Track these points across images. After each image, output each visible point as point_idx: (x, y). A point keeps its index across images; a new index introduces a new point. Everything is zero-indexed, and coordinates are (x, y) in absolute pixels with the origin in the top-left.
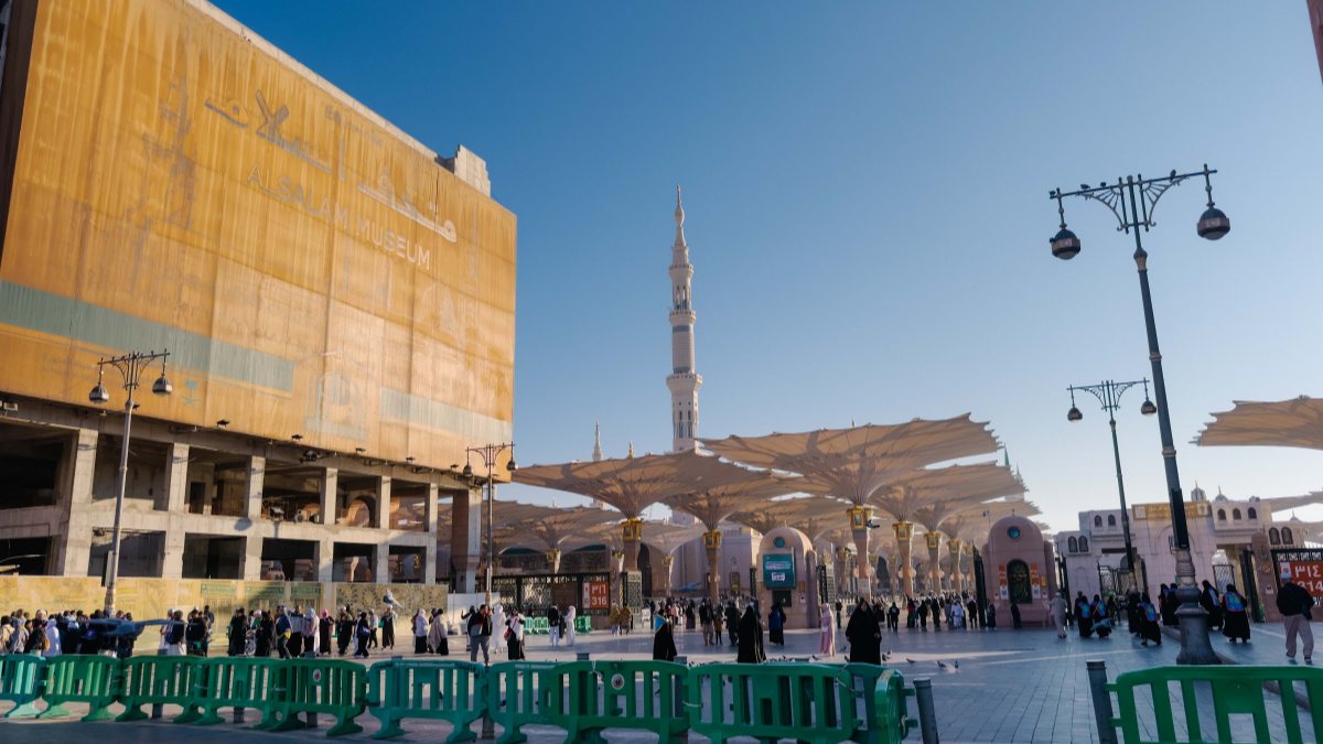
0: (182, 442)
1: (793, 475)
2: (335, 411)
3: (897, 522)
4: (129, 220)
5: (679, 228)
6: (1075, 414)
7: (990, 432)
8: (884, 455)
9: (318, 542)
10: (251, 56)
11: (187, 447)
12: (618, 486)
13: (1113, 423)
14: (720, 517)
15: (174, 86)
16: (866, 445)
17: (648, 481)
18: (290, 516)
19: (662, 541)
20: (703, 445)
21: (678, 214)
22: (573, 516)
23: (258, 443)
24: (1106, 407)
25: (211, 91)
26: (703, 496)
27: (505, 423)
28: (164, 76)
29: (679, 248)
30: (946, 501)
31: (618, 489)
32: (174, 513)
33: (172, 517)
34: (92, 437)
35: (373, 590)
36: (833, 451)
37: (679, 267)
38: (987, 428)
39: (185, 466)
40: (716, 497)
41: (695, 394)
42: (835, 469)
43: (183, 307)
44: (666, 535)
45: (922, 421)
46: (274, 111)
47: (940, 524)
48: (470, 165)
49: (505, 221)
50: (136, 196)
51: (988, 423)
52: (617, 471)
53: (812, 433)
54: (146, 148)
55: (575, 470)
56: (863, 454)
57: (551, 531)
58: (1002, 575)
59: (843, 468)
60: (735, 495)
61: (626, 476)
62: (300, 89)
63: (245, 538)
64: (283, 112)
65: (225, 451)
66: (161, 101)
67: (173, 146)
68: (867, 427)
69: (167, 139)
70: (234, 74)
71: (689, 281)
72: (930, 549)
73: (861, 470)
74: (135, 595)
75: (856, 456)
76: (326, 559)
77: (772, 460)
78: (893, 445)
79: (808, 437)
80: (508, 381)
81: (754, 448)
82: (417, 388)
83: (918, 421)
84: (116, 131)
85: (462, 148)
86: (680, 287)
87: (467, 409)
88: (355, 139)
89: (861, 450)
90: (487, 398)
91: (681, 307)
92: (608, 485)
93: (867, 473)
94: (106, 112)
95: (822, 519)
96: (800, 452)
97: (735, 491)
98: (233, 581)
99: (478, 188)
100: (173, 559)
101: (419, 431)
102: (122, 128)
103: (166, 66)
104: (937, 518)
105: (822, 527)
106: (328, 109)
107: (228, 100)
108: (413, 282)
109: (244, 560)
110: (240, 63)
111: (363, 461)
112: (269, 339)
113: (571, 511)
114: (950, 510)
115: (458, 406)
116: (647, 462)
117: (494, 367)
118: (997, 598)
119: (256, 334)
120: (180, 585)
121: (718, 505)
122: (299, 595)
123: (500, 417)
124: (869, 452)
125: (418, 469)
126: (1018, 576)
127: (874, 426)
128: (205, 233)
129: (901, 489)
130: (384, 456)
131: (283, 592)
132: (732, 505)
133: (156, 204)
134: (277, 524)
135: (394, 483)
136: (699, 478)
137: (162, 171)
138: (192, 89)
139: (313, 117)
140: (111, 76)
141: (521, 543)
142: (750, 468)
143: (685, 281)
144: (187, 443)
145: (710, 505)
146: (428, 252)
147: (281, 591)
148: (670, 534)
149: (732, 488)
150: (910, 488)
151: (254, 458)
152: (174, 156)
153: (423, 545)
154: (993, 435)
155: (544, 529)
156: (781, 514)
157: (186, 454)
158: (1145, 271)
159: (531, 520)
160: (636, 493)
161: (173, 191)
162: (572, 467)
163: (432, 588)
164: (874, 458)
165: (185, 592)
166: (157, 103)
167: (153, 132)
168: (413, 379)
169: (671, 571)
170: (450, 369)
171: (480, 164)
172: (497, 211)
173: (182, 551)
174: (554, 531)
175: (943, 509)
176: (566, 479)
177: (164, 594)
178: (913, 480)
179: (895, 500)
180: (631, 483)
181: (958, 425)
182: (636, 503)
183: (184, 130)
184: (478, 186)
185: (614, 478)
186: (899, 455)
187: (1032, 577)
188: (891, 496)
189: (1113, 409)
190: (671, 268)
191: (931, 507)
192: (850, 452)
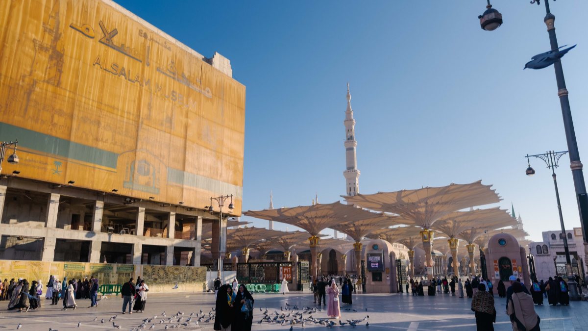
0: (56, 193)
1: (396, 215)
2: (142, 179)
3: (449, 238)
4: (23, 81)
5: (349, 103)
6: (530, 171)
7: (494, 191)
8: (438, 203)
9: (134, 244)
10: (97, 4)
11: (59, 195)
12: (306, 220)
13: (554, 175)
14: (361, 236)
15: (52, 17)
16: (427, 198)
17: (320, 217)
18: (117, 231)
19: (341, 248)
20: (345, 199)
21: (348, 96)
22: (295, 236)
23: (99, 194)
24: (549, 166)
25: (73, 20)
26: (352, 225)
27: (238, 187)
28: (46, 11)
29: (348, 112)
30: (477, 228)
31: (306, 221)
32: (50, 229)
33: (49, 231)
34: (3, 189)
35: (164, 269)
36: (410, 202)
37: (349, 120)
38: (491, 188)
39: (57, 205)
40: (358, 226)
41: (357, 179)
42: (412, 211)
43: (54, 125)
44: (342, 245)
45: (457, 185)
46: (109, 31)
47: (474, 240)
48: (221, 62)
49: (240, 89)
50: (29, 69)
51: (492, 186)
52: (304, 213)
53: (399, 192)
54: (35, 46)
55: (284, 212)
56: (426, 203)
57: (285, 243)
58: (495, 265)
59: (416, 210)
60: (368, 225)
61: (309, 215)
62: (124, 22)
63: (92, 241)
64: (115, 32)
65: (81, 198)
66: (44, 23)
67: (51, 46)
68: (427, 188)
69: (48, 41)
70: (87, 12)
71: (353, 127)
72: (469, 253)
73: (426, 211)
74: (26, 269)
75: (423, 204)
76: (138, 253)
77: (380, 206)
78: (442, 198)
79: (396, 194)
80: (240, 166)
81: (370, 200)
82: (188, 169)
83: (453, 185)
84: (17, 37)
85: (216, 53)
86: (349, 130)
87: (217, 180)
88: (155, 46)
89: (425, 200)
90: (228, 174)
91: (350, 139)
92: (301, 220)
93: (430, 213)
94: (12, 27)
95: (416, 238)
96: (393, 202)
97: (368, 223)
98: (83, 263)
99: (226, 73)
100: (49, 251)
101: (189, 190)
102: (20, 35)
103: (47, 7)
104: (472, 237)
105: (416, 242)
106: (140, 32)
107: (84, 25)
108: (187, 116)
109: (91, 253)
110: (90, 7)
111: (160, 204)
112: (104, 142)
113: (293, 233)
114: (479, 233)
115: (212, 178)
116: (318, 208)
117: (232, 159)
118: (493, 278)
119: (97, 140)
120: (52, 264)
121: (360, 230)
122: (121, 270)
123: (235, 184)
124: (430, 202)
125: (191, 209)
126: (505, 267)
127: (430, 188)
128: (68, 89)
129: (451, 222)
130: (169, 201)
131: (112, 269)
132: (367, 230)
133: (40, 74)
134: (110, 235)
135: (177, 215)
136: (346, 216)
137: (44, 58)
138: (62, 18)
139: (131, 36)
140: (15, 10)
141: (275, 249)
142: (371, 211)
143: (352, 127)
144: (59, 193)
145: (356, 230)
146: (196, 102)
147: (111, 268)
148: (345, 245)
149: (366, 222)
150: (455, 221)
151: (97, 202)
152: (51, 51)
153: (193, 247)
154: (496, 192)
155: (282, 241)
156: (393, 235)
157: (58, 199)
158: (554, 29)
159: (276, 237)
160: (315, 223)
161: (50, 68)
162: (282, 211)
163: (198, 268)
164: (433, 205)
165: (55, 268)
166: (42, 24)
167: (39, 38)
168: (186, 164)
169: (345, 262)
170: (208, 159)
171: (227, 62)
172: (235, 84)
173: (54, 248)
174: (287, 242)
175: (475, 233)
176: (281, 216)
177: (42, 269)
178: (457, 217)
179: (448, 227)
180: (312, 218)
181: (475, 187)
182: (315, 228)
183: (57, 38)
184: (225, 72)
185: (303, 215)
186: (446, 203)
187: (513, 267)
188: (446, 225)
189: (554, 167)
190: (345, 121)
191: (469, 232)
192: (420, 202)
